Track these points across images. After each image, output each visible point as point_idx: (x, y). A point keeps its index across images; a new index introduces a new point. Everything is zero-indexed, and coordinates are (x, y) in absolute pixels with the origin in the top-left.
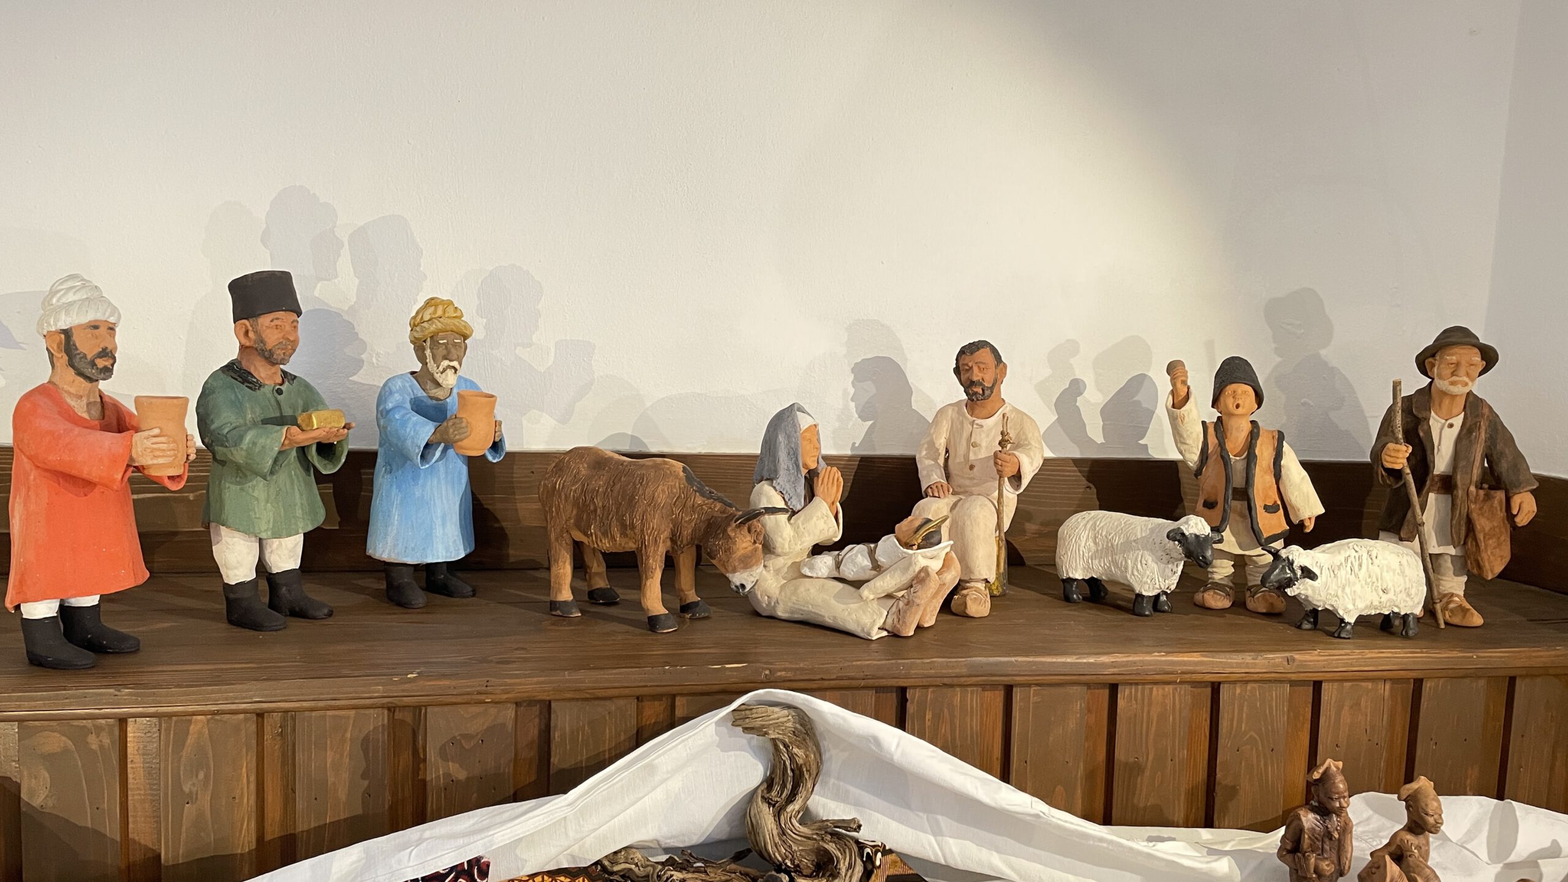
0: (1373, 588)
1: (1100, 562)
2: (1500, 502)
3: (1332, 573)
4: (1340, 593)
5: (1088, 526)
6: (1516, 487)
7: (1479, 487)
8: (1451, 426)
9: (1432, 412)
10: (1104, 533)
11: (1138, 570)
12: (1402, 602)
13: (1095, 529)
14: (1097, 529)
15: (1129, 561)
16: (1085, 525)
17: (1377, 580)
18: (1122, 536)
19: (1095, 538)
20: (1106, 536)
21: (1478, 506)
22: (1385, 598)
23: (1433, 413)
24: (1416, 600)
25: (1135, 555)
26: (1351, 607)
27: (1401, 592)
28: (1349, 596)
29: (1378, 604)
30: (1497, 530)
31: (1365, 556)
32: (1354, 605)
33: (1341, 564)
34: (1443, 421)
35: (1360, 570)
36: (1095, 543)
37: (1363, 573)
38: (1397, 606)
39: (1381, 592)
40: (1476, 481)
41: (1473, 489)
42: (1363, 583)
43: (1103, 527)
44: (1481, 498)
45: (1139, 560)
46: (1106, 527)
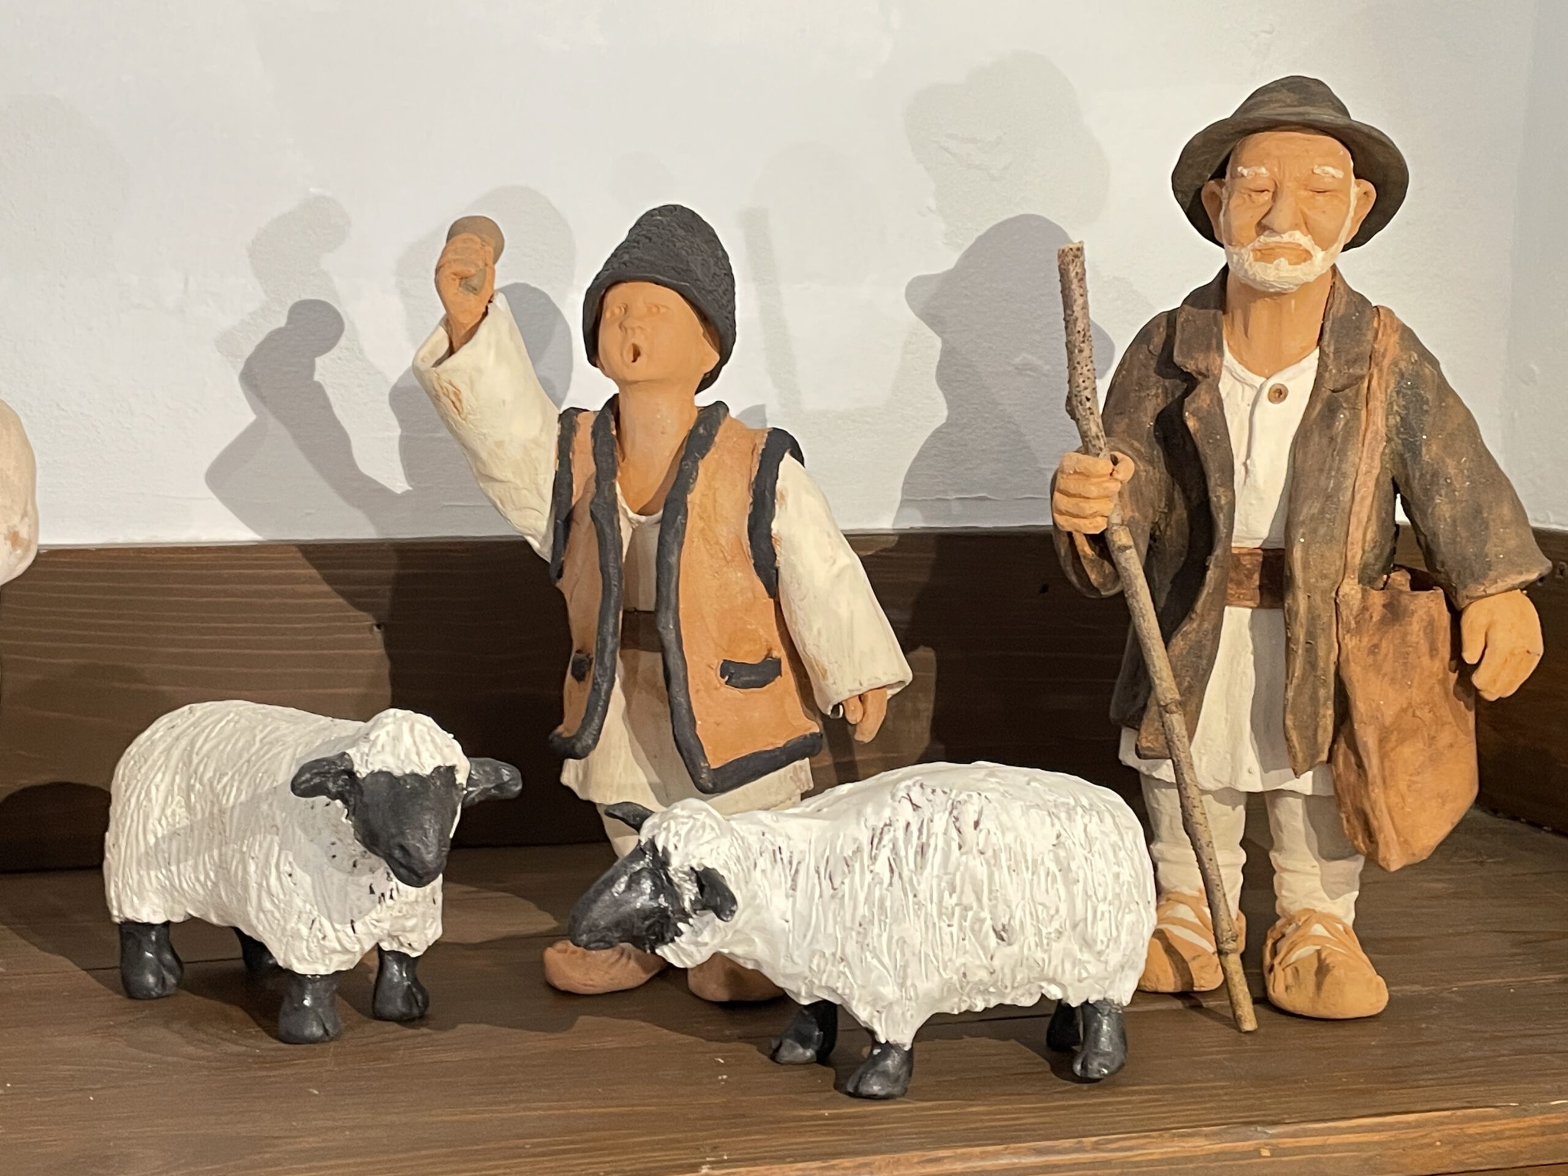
0: (967, 924)
1: (195, 868)
2: (1430, 627)
3: (826, 883)
4: (851, 948)
5: (176, 753)
6: (1478, 579)
7: (1367, 580)
8: (1279, 394)
9: (1228, 354)
10: (209, 774)
11: (270, 894)
12: (1068, 966)
13: (190, 762)
14: (195, 760)
15: (252, 867)
16: (168, 751)
17: (979, 900)
18: (246, 781)
19: (190, 788)
20: (211, 784)
21: (1365, 640)
22: (1005, 955)
23: (1228, 356)
24: (1114, 958)
25: (265, 845)
26: (889, 991)
27: (1060, 933)
28: (886, 960)
29: (983, 975)
30: (1426, 715)
31: (941, 821)
32: (902, 985)
33: (858, 850)
34: (1258, 380)
35: (920, 867)
36: (189, 808)
37: (928, 881)
38: (1052, 981)
39: (993, 939)
40: (1365, 567)
41: (1351, 588)
42: (934, 909)
43: (208, 755)
44: (1376, 618)
45: (273, 861)
46: (216, 754)
